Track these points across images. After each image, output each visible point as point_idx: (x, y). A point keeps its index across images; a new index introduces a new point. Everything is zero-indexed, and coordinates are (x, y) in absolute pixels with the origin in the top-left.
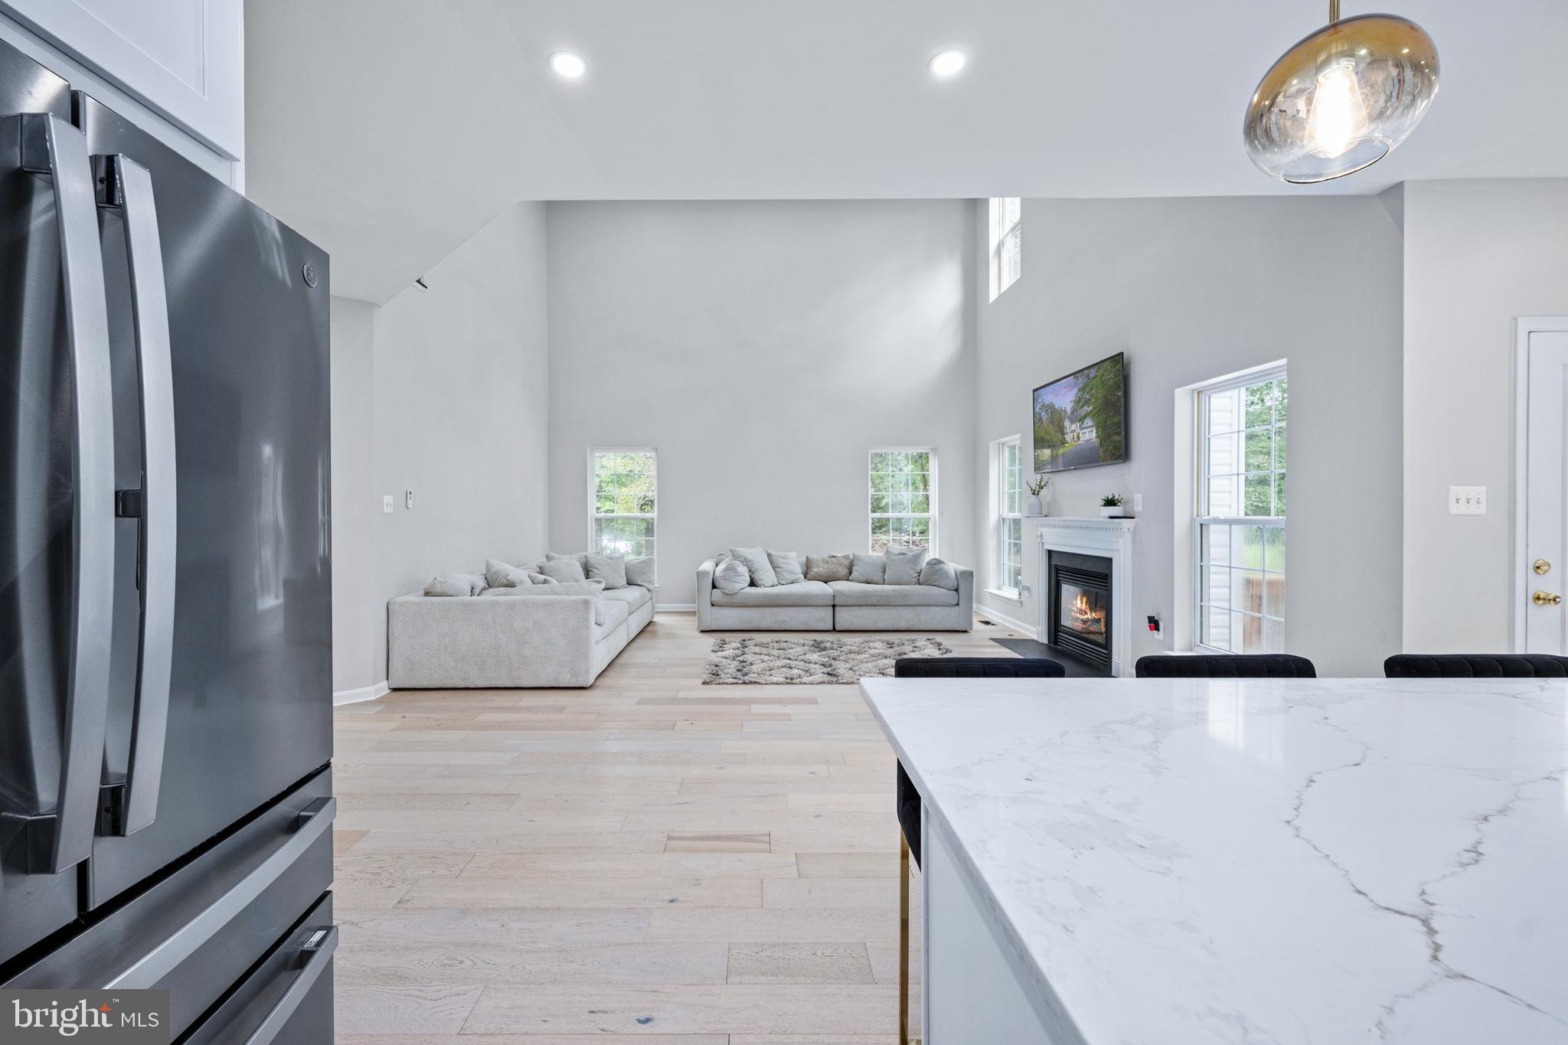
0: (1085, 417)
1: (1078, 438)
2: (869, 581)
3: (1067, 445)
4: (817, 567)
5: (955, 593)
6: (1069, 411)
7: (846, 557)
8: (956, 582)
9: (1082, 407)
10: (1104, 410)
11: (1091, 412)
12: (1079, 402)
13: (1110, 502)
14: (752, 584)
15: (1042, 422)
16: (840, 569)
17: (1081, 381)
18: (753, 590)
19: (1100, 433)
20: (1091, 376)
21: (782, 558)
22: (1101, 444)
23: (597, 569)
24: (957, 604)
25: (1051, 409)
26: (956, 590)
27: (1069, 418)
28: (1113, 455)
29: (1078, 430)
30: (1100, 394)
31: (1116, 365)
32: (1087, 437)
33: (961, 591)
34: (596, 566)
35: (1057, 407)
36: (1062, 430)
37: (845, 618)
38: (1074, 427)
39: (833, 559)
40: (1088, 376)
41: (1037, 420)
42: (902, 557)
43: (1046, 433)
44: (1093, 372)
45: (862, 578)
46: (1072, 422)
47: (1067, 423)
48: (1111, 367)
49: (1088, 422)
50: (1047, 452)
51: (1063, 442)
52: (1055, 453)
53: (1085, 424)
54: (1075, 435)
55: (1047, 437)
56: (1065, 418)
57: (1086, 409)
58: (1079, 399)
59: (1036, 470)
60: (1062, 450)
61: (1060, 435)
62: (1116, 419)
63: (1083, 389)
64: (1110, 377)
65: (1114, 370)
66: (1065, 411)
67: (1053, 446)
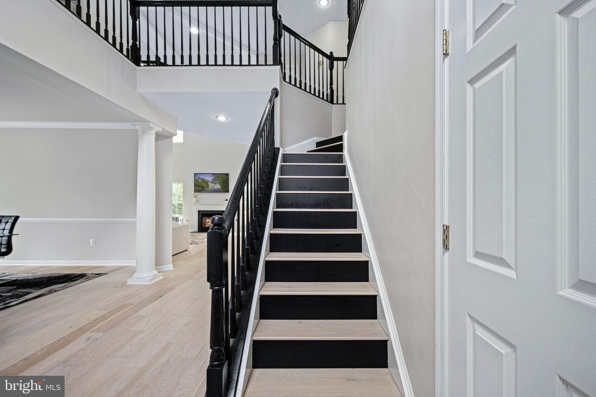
0: (216, 183)
1: (214, 187)
6: (210, 181)
9: (215, 181)
10: (223, 183)
12: (214, 180)
13: (226, 200)
15: (198, 182)
22: (222, 189)
25: (202, 179)
27: (210, 182)
28: (225, 191)
30: (222, 180)
32: (217, 187)
35: (205, 179)
36: (208, 185)
38: (212, 184)
40: (217, 175)
41: (196, 181)
44: (219, 175)
46: (212, 183)
47: (210, 184)
49: (218, 184)
50: (200, 188)
51: (208, 187)
52: (204, 189)
53: (216, 184)
54: (213, 186)
55: (201, 185)
56: (209, 182)
57: (216, 182)
58: (215, 179)
59: (195, 192)
60: (207, 189)
61: (207, 186)
62: (226, 185)
63: (216, 178)
64: (225, 177)
65: (226, 176)
66: (209, 181)
67: (204, 187)
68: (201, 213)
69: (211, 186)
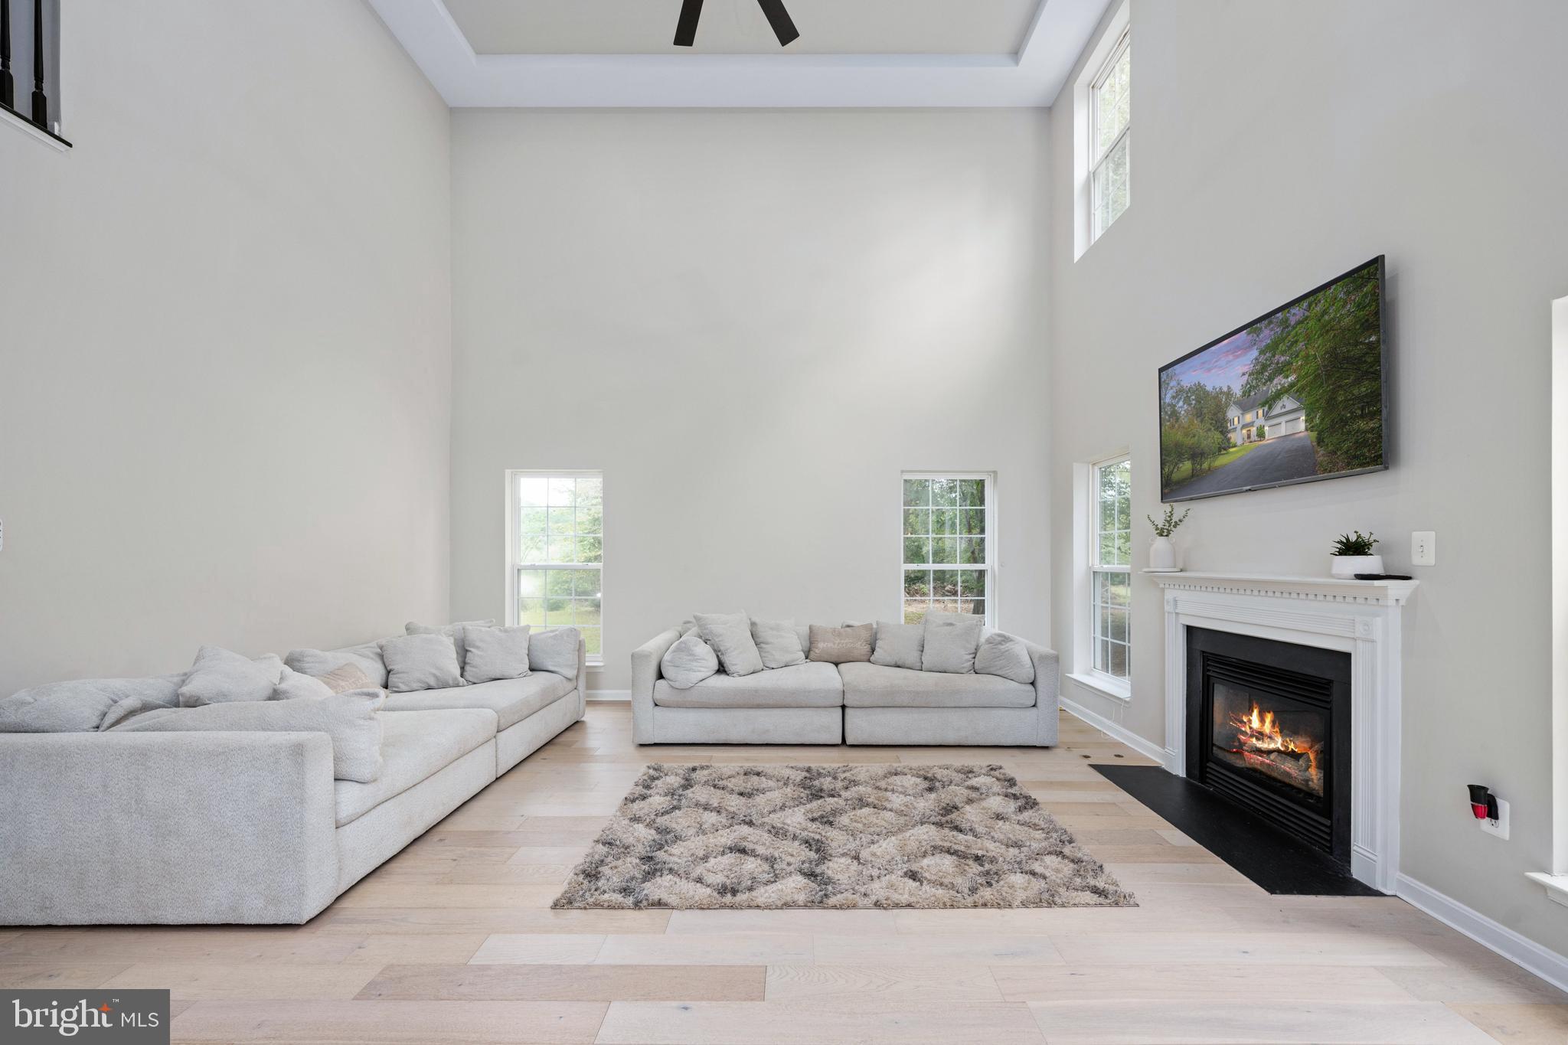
0: (1278, 396)
1: (1261, 435)
2: (899, 663)
3: (1231, 450)
4: (824, 641)
5: (1031, 688)
6: (1237, 391)
7: (868, 627)
8: (1032, 671)
9: (1270, 379)
10: (1329, 376)
11: (1292, 385)
12: (1261, 373)
13: (1354, 548)
14: (722, 669)
15: (1177, 420)
16: (858, 645)
17: (1267, 335)
18: (722, 681)
19: (1317, 421)
20: (1293, 321)
21: (771, 629)
22: (1320, 441)
23: (478, 648)
24: (1034, 706)
25: (1199, 393)
26: (1033, 684)
27: (1238, 404)
28: (1355, 457)
29: (1261, 421)
30: (1318, 349)
31: (1361, 287)
32: (1283, 430)
33: (1040, 684)
34: (478, 644)
35: (1209, 388)
36: (1221, 426)
37: (861, 727)
38: (1249, 417)
39: (848, 629)
40: (1285, 323)
41: (1167, 416)
42: (949, 628)
43: (1186, 435)
44: (1297, 313)
45: (889, 660)
46: (1245, 408)
47: (1233, 413)
48: (1348, 293)
49: (1288, 403)
50: (1186, 466)
51: (1225, 446)
52: (1205, 466)
53: (1277, 410)
54: (1254, 430)
55: (1189, 441)
56: (1227, 405)
57: (1280, 382)
58: (1264, 367)
59: (1164, 497)
60: (1222, 460)
61: (1217, 436)
62: (1363, 389)
63: (1273, 348)
64: (1344, 313)
65: (1357, 297)
66: (1229, 394)
67: (1202, 455)
68: (1199, 646)
69: (1242, 424)
